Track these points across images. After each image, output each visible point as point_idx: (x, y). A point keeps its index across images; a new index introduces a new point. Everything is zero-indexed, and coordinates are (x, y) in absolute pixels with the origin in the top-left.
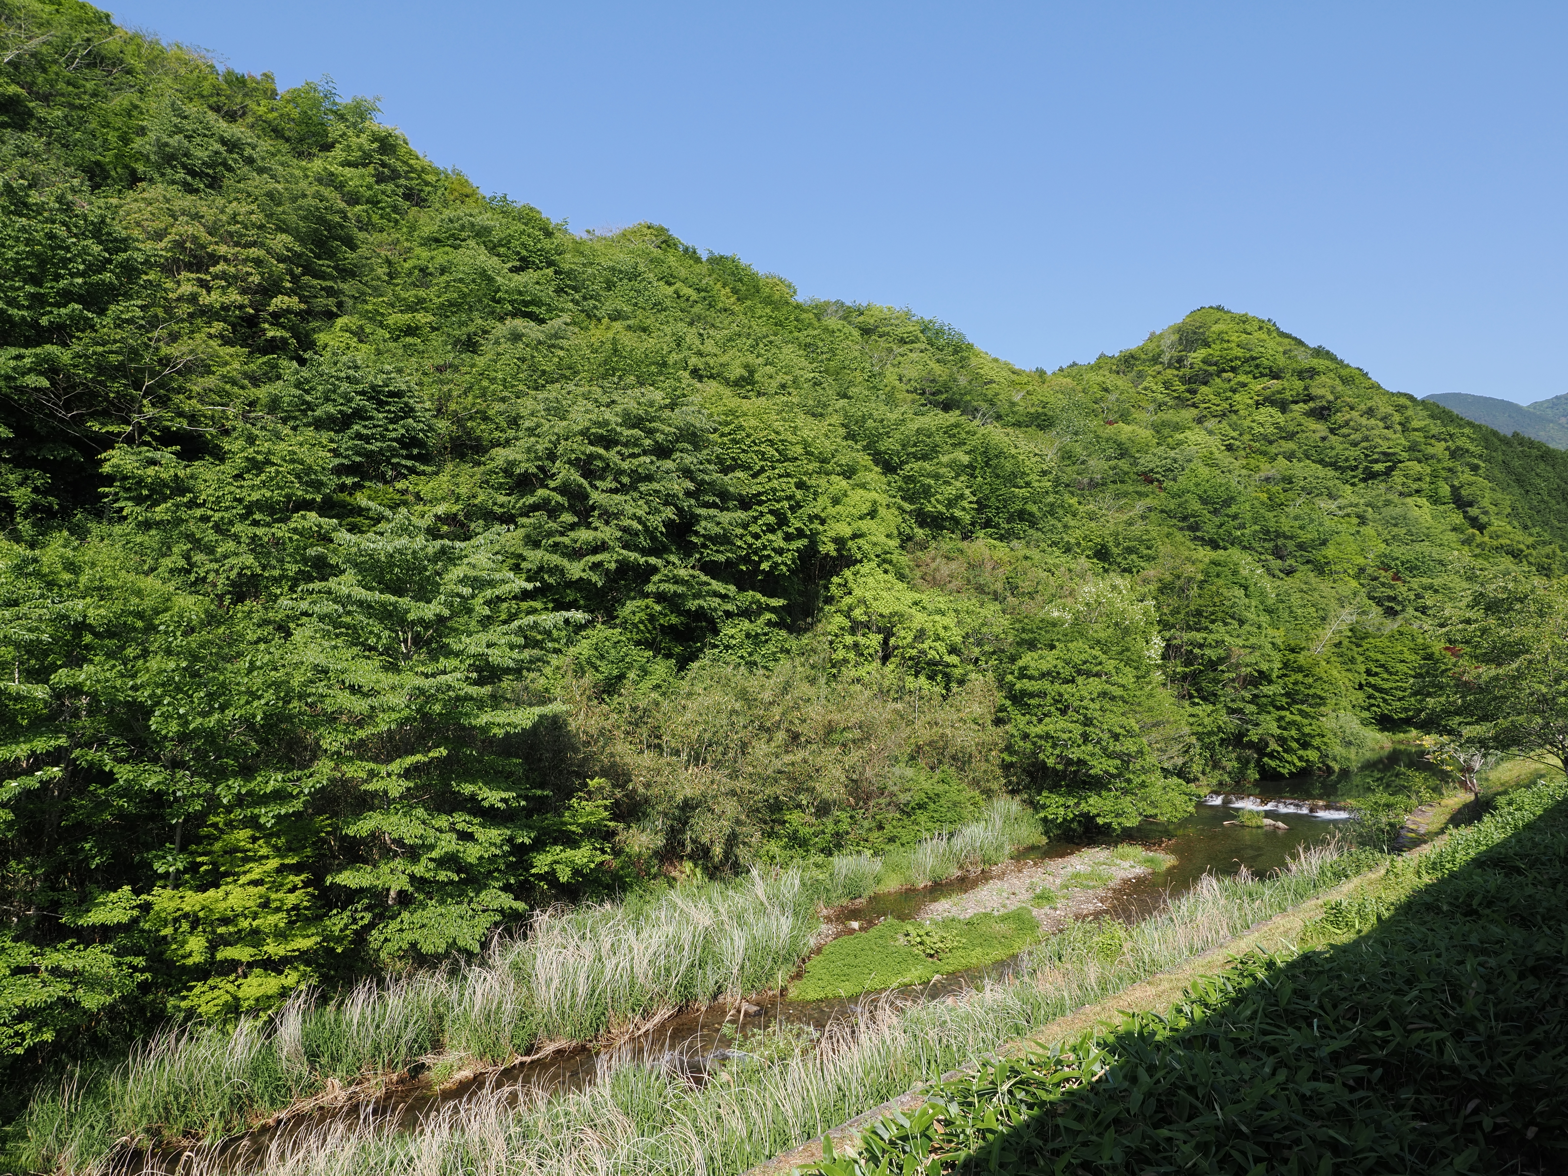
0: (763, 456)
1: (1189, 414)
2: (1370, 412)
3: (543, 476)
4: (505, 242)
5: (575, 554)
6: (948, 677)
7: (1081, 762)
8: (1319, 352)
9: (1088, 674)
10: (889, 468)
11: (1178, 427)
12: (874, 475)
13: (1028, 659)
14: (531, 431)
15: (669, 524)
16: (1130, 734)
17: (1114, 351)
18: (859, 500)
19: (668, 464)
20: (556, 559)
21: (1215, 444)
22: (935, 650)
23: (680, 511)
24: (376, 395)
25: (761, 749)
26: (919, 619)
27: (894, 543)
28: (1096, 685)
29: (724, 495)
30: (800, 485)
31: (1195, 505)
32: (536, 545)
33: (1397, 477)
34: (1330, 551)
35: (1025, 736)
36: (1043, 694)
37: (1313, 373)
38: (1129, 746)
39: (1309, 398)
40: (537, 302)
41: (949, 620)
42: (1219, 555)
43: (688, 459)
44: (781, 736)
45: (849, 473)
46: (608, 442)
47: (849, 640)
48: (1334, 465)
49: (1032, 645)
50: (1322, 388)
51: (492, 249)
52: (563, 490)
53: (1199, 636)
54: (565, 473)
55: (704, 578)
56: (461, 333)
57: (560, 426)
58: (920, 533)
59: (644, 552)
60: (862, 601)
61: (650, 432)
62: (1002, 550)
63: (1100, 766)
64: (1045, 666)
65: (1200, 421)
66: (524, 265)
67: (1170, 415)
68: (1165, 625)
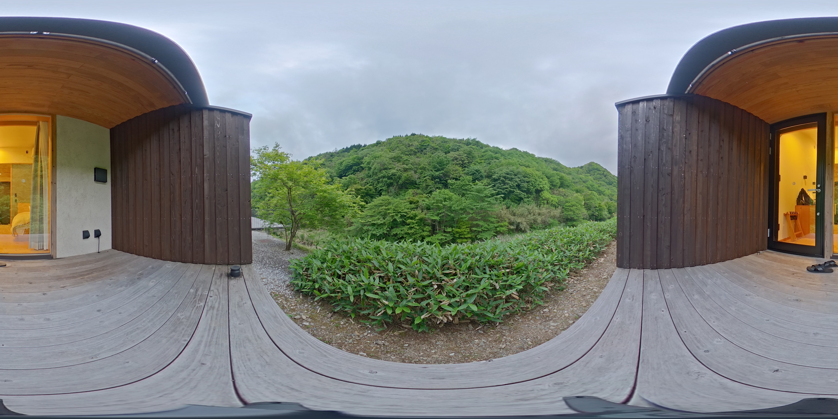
0: (530, 176)
1: (589, 174)
2: (610, 177)
3: (499, 179)
4: (494, 151)
5: (503, 189)
6: (556, 207)
7: (573, 218)
8: (605, 169)
9: (574, 206)
10: (548, 178)
11: (588, 176)
12: (546, 179)
13: (567, 204)
14: (497, 173)
15: (516, 185)
16: (579, 214)
17: (580, 166)
18: (544, 182)
19: (516, 177)
20: (501, 190)
21: (592, 178)
22: (554, 203)
23: (518, 183)
24: (477, 171)
25: (529, 216)
26: (552, 198)
27: (549, 188)
28: (575, 207)
29: (524, 181)
30: (535, 180)
31: (589, 186)
32: (498, 188)
33: (613, 184)
34: (605, 193)
35: (566, 214)
36: (568, 209)
37: (604, 171)
38: (579, 215)
39: (603, 174)
40: (498, 157)
41: (556, 199)
42: (592, 192)
43: (519, 176)
44: (532, 214)
45: (542, 179)
46: (508, 174)
47: (542, 201)
48: (606, 183)
49: (567, 202)
50: (605, 173)
51: (492, 152)
52: (501, 181)
53: (588, 202)
54: (502, 178)
55: (521, 192)
56: (488, 162)
57: (501, 172)
58: (552, 187)
59: (513, 189)
60: (544, 196)
61: (514, 172)
62: (564, 190)
63: (576, 218)
64: (569, 205)
65: (590, 175)
66: (496, 153)
67: (586, 174)
68: (584, 200)
